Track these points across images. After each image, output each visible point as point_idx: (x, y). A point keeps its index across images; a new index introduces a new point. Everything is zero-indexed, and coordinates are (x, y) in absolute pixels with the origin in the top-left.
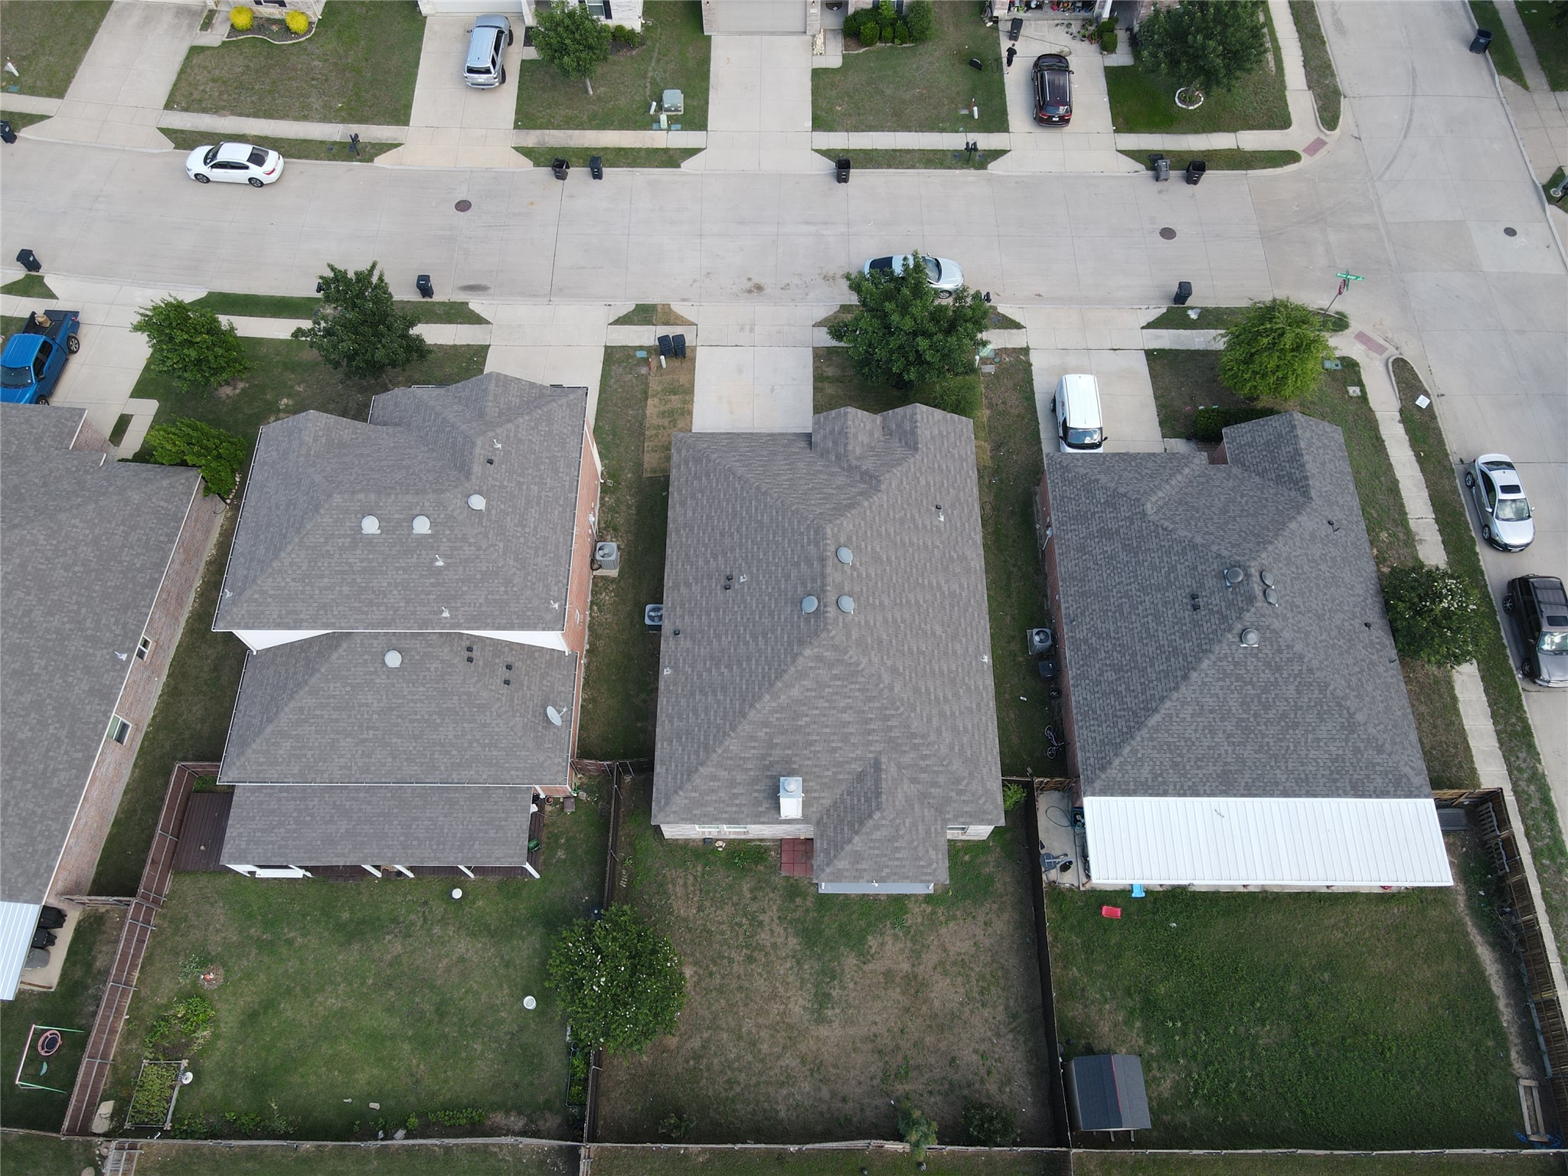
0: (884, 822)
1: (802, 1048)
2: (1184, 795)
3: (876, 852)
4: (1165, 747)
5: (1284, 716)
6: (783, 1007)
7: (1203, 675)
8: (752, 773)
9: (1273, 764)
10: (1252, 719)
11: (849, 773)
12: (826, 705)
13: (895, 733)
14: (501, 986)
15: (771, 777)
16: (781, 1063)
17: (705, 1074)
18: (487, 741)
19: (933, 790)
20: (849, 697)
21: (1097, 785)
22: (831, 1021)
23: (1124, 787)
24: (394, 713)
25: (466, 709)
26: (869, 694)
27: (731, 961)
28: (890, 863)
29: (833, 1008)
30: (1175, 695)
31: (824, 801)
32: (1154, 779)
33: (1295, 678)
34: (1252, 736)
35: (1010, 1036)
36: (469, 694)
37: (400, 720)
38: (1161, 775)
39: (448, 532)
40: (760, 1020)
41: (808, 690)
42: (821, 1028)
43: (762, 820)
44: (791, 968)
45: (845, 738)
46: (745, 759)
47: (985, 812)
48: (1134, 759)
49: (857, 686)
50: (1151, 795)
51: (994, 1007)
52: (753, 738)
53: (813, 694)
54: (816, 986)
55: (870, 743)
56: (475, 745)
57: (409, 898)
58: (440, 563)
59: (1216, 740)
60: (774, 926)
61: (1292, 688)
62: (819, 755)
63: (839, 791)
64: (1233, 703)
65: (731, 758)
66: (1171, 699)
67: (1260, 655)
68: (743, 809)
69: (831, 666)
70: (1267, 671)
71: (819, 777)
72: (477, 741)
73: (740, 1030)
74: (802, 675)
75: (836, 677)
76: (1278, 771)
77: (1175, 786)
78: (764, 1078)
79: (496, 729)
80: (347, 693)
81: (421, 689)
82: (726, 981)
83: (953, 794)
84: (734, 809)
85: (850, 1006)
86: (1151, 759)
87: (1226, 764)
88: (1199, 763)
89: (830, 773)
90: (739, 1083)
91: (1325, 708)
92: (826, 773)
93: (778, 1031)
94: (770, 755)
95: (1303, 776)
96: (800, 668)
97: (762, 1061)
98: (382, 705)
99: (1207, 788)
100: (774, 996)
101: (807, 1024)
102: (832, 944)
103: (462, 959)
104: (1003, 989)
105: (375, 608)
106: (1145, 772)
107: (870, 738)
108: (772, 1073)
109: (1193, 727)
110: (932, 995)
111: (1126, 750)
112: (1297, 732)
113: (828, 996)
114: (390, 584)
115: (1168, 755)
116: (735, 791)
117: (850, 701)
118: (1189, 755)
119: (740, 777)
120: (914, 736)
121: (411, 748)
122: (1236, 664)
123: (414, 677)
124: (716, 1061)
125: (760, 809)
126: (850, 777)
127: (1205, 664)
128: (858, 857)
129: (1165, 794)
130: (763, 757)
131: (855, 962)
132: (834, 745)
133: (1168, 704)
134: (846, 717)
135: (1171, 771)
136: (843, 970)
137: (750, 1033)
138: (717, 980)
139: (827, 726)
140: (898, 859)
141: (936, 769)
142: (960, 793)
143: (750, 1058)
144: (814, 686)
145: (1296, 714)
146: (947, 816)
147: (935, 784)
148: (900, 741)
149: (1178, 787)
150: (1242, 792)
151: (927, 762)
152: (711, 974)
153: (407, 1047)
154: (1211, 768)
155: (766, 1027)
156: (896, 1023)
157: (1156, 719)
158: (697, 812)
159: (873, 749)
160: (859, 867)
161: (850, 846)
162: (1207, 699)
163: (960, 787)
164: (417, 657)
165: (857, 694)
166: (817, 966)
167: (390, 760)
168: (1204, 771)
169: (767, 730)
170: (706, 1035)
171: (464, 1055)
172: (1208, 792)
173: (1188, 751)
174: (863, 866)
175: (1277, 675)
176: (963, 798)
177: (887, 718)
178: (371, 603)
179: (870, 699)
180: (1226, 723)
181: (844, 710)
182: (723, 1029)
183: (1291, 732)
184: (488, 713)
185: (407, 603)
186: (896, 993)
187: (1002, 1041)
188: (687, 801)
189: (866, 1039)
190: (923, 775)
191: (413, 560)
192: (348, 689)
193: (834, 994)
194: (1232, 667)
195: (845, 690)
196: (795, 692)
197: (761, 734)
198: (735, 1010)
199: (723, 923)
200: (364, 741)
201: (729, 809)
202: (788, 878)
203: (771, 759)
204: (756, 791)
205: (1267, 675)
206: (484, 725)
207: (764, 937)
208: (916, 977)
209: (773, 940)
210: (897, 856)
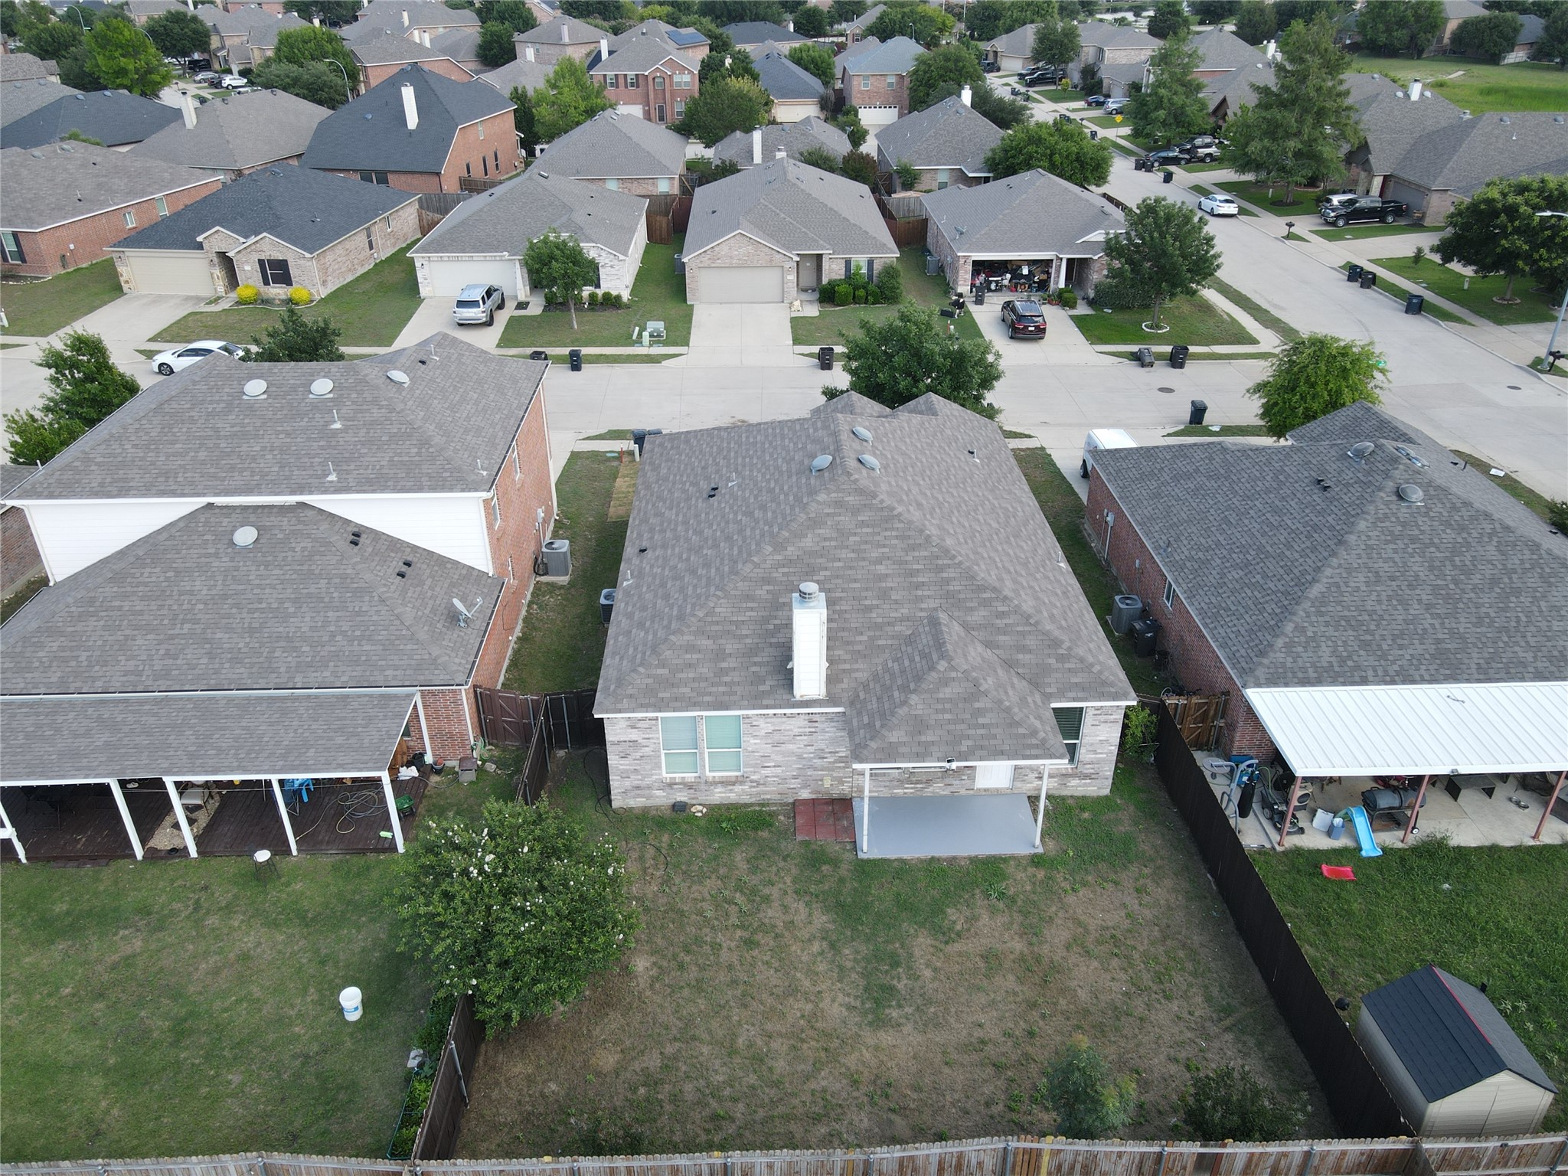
0: (953, 674)
1: (851, 1061)
2: (1393, 682)
3: (947, 716)
4: (1343, 623)
5: (1494, 581)
6: (810, 1006)
7: (1364, 538)
8: (749, 641)
9: (1506, 639)
10: (1452, 586)
11: (893, 637)
12: (853, 555)
13: (954, 587)
14: (305, 991)
15: (778, 645)
16: (813, 1085)
17: (668, 1107)
18: (358, 633)
19: (1020, 656)
20: (884, 546)
21: (1261, 672)
22: (899, 1025)
23: (1300, 675)
24: (229, 601)
25: (336, 595)
26: (911, 541)
27: (716, 947)
28: (971, 732)
29: (900, 1006)
30: (1335, 561)
31: (858, 675)
32: (1342, 661)
33: (1490, 537)
34: (1461, 605)
35: (1229, 1037)
36: (344, 577)
37: (234, 610)
38: (1350, 657)
39: (354, 396)
40: (769, 1026)
41: (825, 539)
42: (881, 1034)
43: (765, 702)
44: (822, 953)
45: (884, 595)
46: (738, 624)
47: (1104, 683)
48: (1303, 639)
49: (894, 533)
50: (1344, 684)
51: (1185, 996)
52: (749, 598)
53: (833, 543)
54: (865, 975)
55: (919, 599)
56: (338, 638)
57: (180, 882)
58: (337, 426)
59: (1412, 612)
60: (789, 900)
61: (1491, 548)
62: (848, 616)
63: (879, 661)
64: (1417, 566)
65: (718, 623)
66: (1330, 566)
67: (1431, 514)
68: (735, 688)
69: (856, 511)
70: (1448, 531)
71: (848, 643)
72: (343, 633)
73: (733, 1041)
74: (815, 523)
75: (863, 524)
76: (1517, 649)
77: (1375, 671)
78: (781, 1109)
79: (375, 618)
80: (167, 579)
81: (277, 572)
82: (708, 974)
83: (1052, 661)
84: (722, 689)
85: (930, 1002)
86: (1329, 638)
87: (1438, 641)
88: (1399, 641)
89: (864, 638)
90: (732, 1120)
91: (1548, 570)
92: (859, 638)
93: (803, 1041)
94: (776, 618)
95: (1556, 653)
96: (813, 515)
97: (777, 1084)
98: (214, 592)
99: (1422, 672)
100: (792, 991)
101: (855, 1029)
102: (887, 920)
103: (245, 957)
104: (1194, 974)
105: (236, 474)
106: (1325, 654)
107: (920, 593)
108: (796, 1102)
109: (1373, 597)
110: (1073, 984)
111: (1289, 627)
112: (1522, 599)
113: (891, 990)
114: (264, 448)
115: (1351, 633)
116: (724, 665)
117: (887, 550)
118: (1380, 632)
119: (730, 646)
120: (982, 588)
121: (241, 645)
122: (1404, 524)
123: (270, 558)
124: (688, 1087)
125: (761, 688)
126: (896, 642)
127: (1362, 525)
128: (919, 725)
129: (1364, 681)
130: (766, 620)
131: (929, 941)
132: (868, 602)
133: (1328, 572)
134: (881, 569)
135: (1362, 653)
136: (911, 955)
137: (751, 1045)
138: (693, 973)
139: (856, 581)
140: (983, 726)
141: (1019, 629)
142: (1061, 659)
143: (752, 1079)
144: (834, 535)
145: (1510, 578)
146: (1048, 690)
147: (1024, 649)
148: (962, 596)
149: (1380, 673)
150: (1476, 676)
151: (1004, 621)
152: (681, 967)
153: (98, 1081)
154: (1420, 648)
155: (780, 1035)
156: (1016, 1023)
157: (1315, 591)
158: (666, 695)
159: (924, 606)
160: (923, 738)
161: (905, 709)
162: (1381, 565)
163: (1061, 651)
164: (280, 536)
165: (894, 542)
166: (864, 949)
167: (205, 661)
168: (1410, 651)
169: (771, 588)
170: (669, 1050)
171: (204, 1090)
172: (1427, 677)
173: (1377, 626)
174: (929, 737)
175: (1465, 535)
176: (1067, 666)
177: (940, 569)
178: (232, 468)
179: (914, 548)
180: (1418, 592)
181: (879, 561)
182: (701, 1041)
183: (1513, 599)
184: (367, 598)
185: (282, 467)
186: (1008, 982)
187: (1216, 1044)
188: (650, 681)
189: (965, 1048)
190: (1002, 638)
191: (301, 424)
192: (170, 574)
193: (900, 986)
194: (1400, 528)
195: (877, 538)
196: (808, 542)
197: (762, 592)
198: (724, 1013)
199: (703, 900)
200: (172, 637)
201: (714, 689)
202: (806, 843)
203: (777, 622)
204: (755, 664)
205: (1450, 535)
206: (359, 614)
207: (772, 914)
208: (1038, 961)
209: (787, 918)
210: (981, 721)
